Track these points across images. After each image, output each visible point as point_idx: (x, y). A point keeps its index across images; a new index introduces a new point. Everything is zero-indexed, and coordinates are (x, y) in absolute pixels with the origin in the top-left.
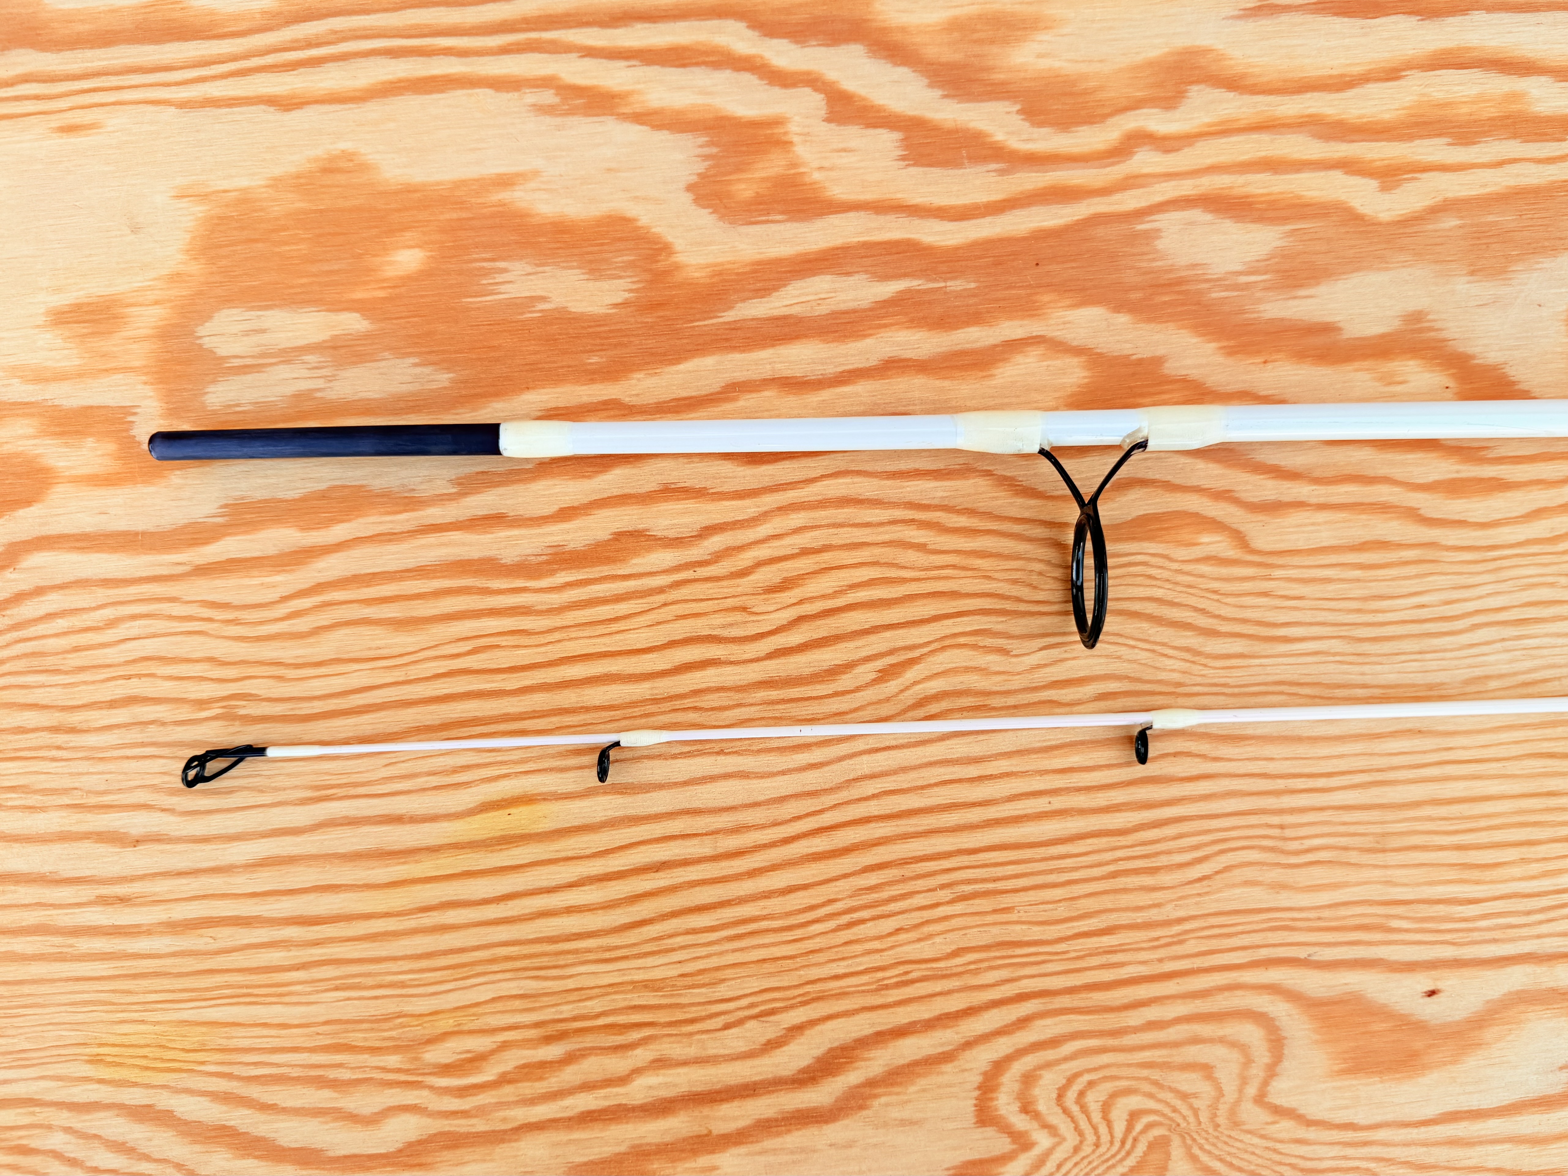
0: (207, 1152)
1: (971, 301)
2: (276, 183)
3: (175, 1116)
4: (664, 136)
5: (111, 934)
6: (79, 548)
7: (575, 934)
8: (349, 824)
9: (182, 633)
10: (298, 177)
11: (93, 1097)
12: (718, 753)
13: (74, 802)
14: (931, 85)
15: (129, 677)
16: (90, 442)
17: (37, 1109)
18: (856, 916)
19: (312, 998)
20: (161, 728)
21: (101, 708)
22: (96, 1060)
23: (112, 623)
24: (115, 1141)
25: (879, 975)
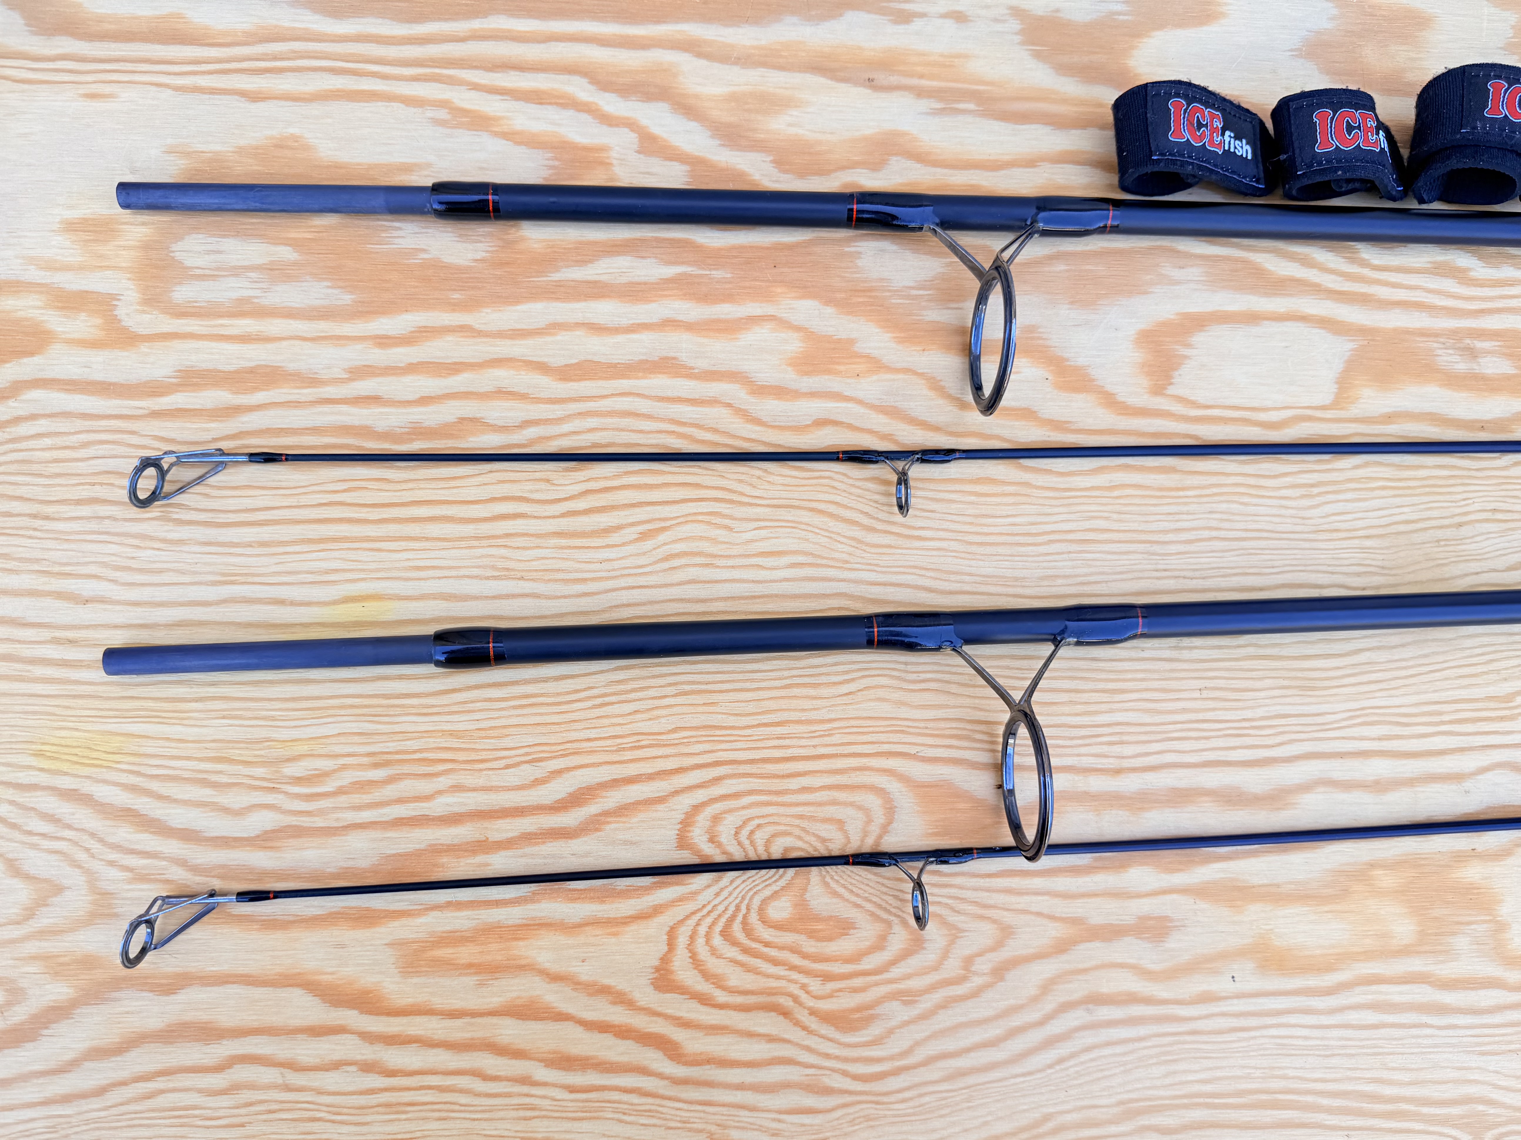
0: (115, 826)
1: (728, 286)
2: (241, 151)
3: (93, 799)
4: (522, 149)
5: (60, 665)
6: (66, 390)
7: (403, 694)
8: (246, 602)
10: (257, 148)
11: (34, 780)
12: (519, 579)
13: (43, 569)
14: (712, 137)
15: (94, 484)
16: (83, 316)
18: (607, 699)
19: (205, 723)
21: (70, 504)
22: (39, 754)
23: (85, 445)
24: (47, 813)
25: (619, 741)
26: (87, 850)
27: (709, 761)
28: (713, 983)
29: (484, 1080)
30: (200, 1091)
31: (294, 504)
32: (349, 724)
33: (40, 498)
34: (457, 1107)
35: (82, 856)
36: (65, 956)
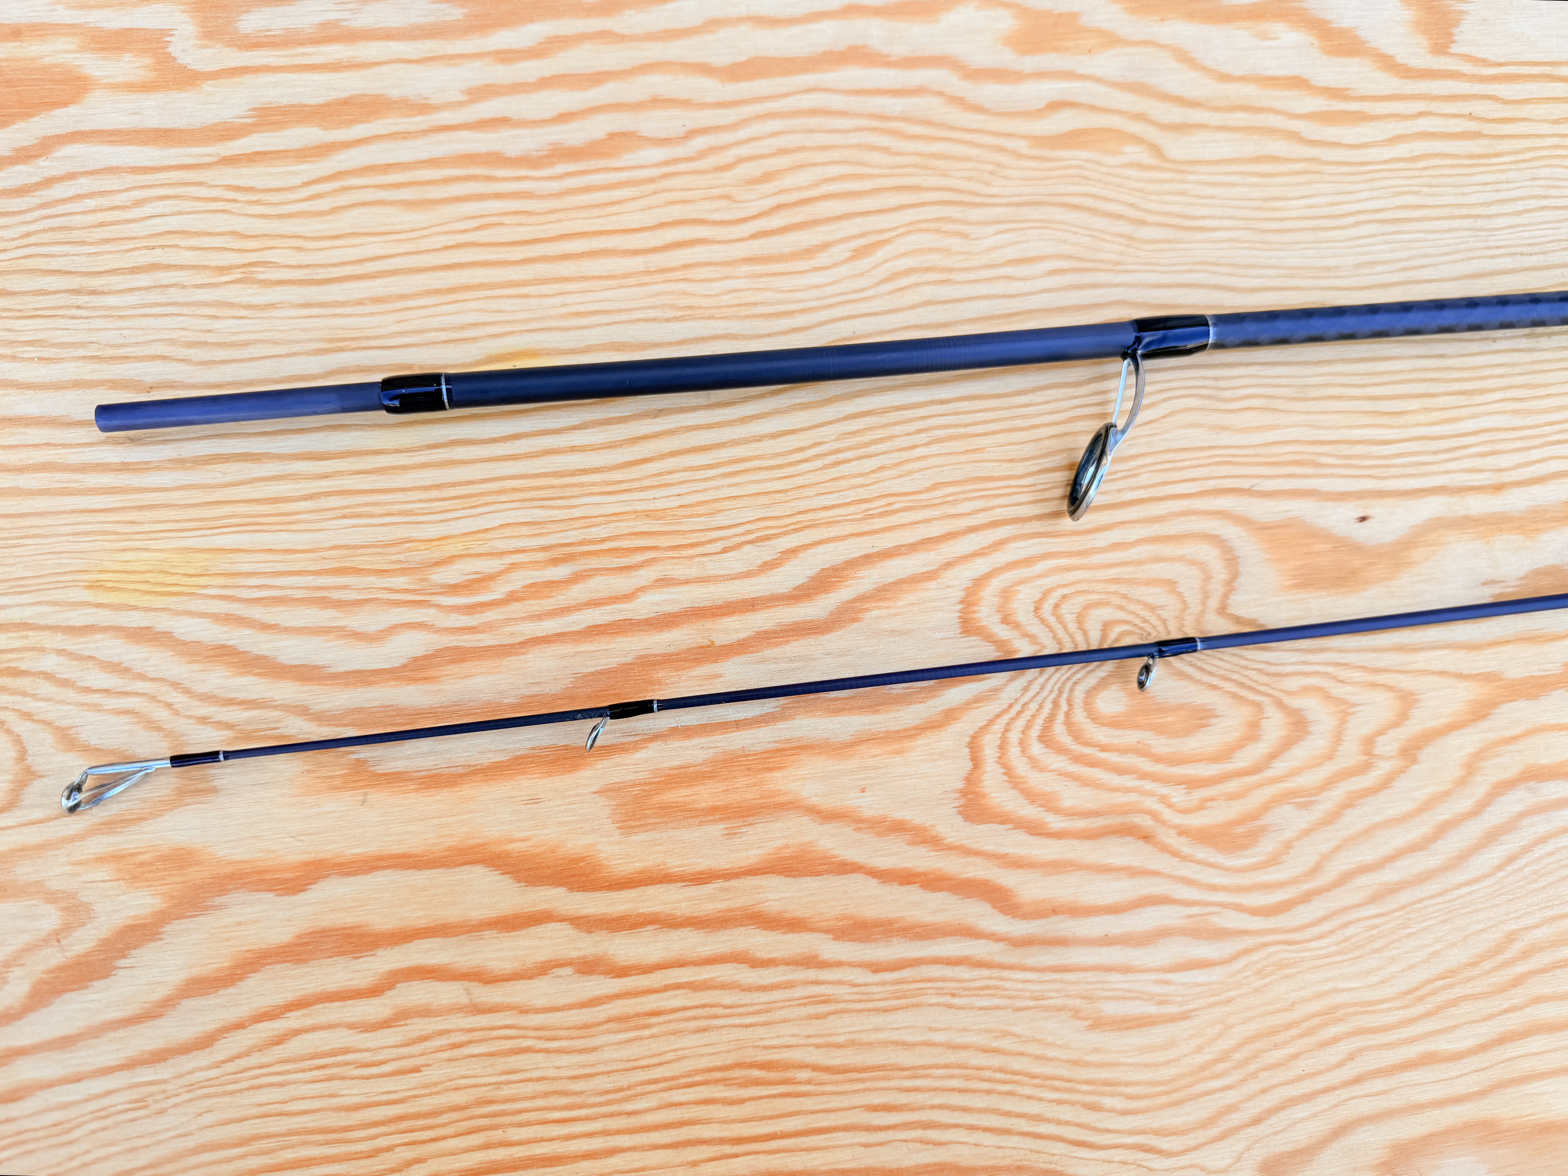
0: (205, 670)
3: (173, 637)
5: (119, 470)
6: (111, 142)
7: (579, 470)
9: (206, 211)
11: (90, 621)
13: (90, 354)
15: (153, 248)
16: (128, 57)
17: (31, 633)
18: (841, 456)
19: (319, 527)
20: (182, 290)
21: (123, 274)
22: (94, 586)
23: (138, 203)
24: (110, 662)
25: (865, 506)
26: (169, 706)
27: (985, 521)
28: (1042, 806)
29: (753, 967)
30: (351, 1026)
31: (413, 250)
32: (512, 513)
33: (84, 270)
34: (720, 1011)
35: (161, 715)
36: (145, 853)
